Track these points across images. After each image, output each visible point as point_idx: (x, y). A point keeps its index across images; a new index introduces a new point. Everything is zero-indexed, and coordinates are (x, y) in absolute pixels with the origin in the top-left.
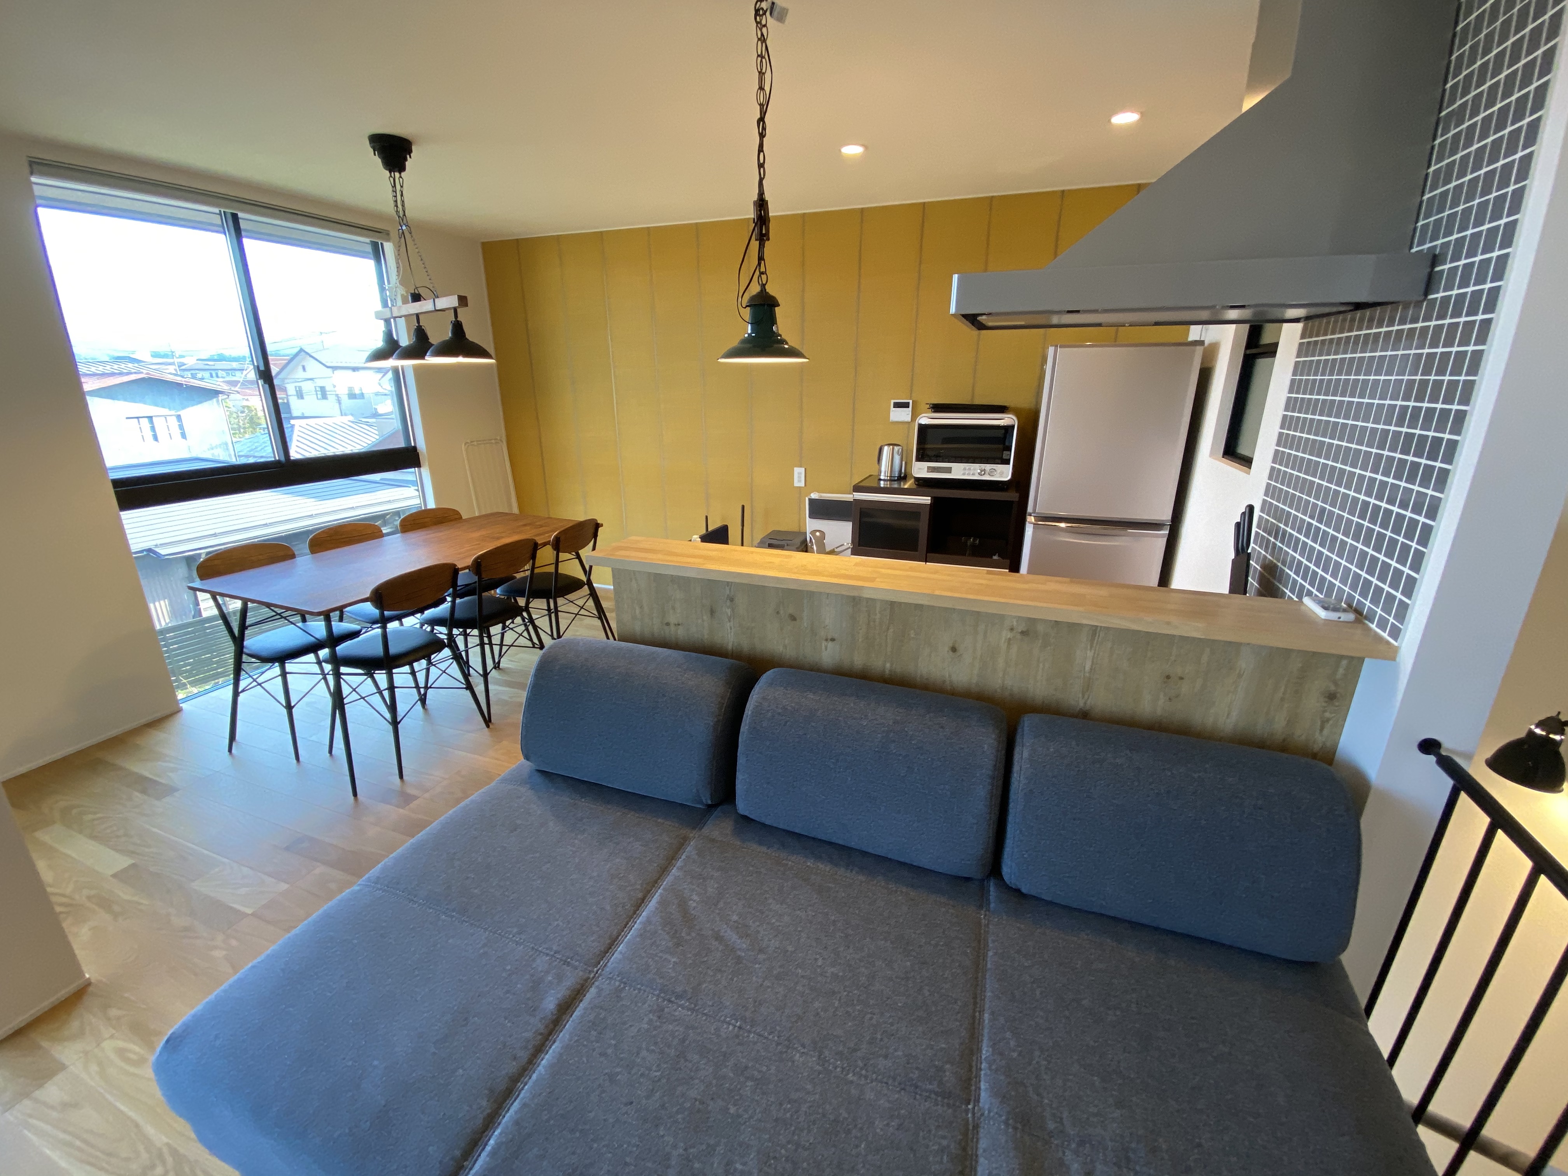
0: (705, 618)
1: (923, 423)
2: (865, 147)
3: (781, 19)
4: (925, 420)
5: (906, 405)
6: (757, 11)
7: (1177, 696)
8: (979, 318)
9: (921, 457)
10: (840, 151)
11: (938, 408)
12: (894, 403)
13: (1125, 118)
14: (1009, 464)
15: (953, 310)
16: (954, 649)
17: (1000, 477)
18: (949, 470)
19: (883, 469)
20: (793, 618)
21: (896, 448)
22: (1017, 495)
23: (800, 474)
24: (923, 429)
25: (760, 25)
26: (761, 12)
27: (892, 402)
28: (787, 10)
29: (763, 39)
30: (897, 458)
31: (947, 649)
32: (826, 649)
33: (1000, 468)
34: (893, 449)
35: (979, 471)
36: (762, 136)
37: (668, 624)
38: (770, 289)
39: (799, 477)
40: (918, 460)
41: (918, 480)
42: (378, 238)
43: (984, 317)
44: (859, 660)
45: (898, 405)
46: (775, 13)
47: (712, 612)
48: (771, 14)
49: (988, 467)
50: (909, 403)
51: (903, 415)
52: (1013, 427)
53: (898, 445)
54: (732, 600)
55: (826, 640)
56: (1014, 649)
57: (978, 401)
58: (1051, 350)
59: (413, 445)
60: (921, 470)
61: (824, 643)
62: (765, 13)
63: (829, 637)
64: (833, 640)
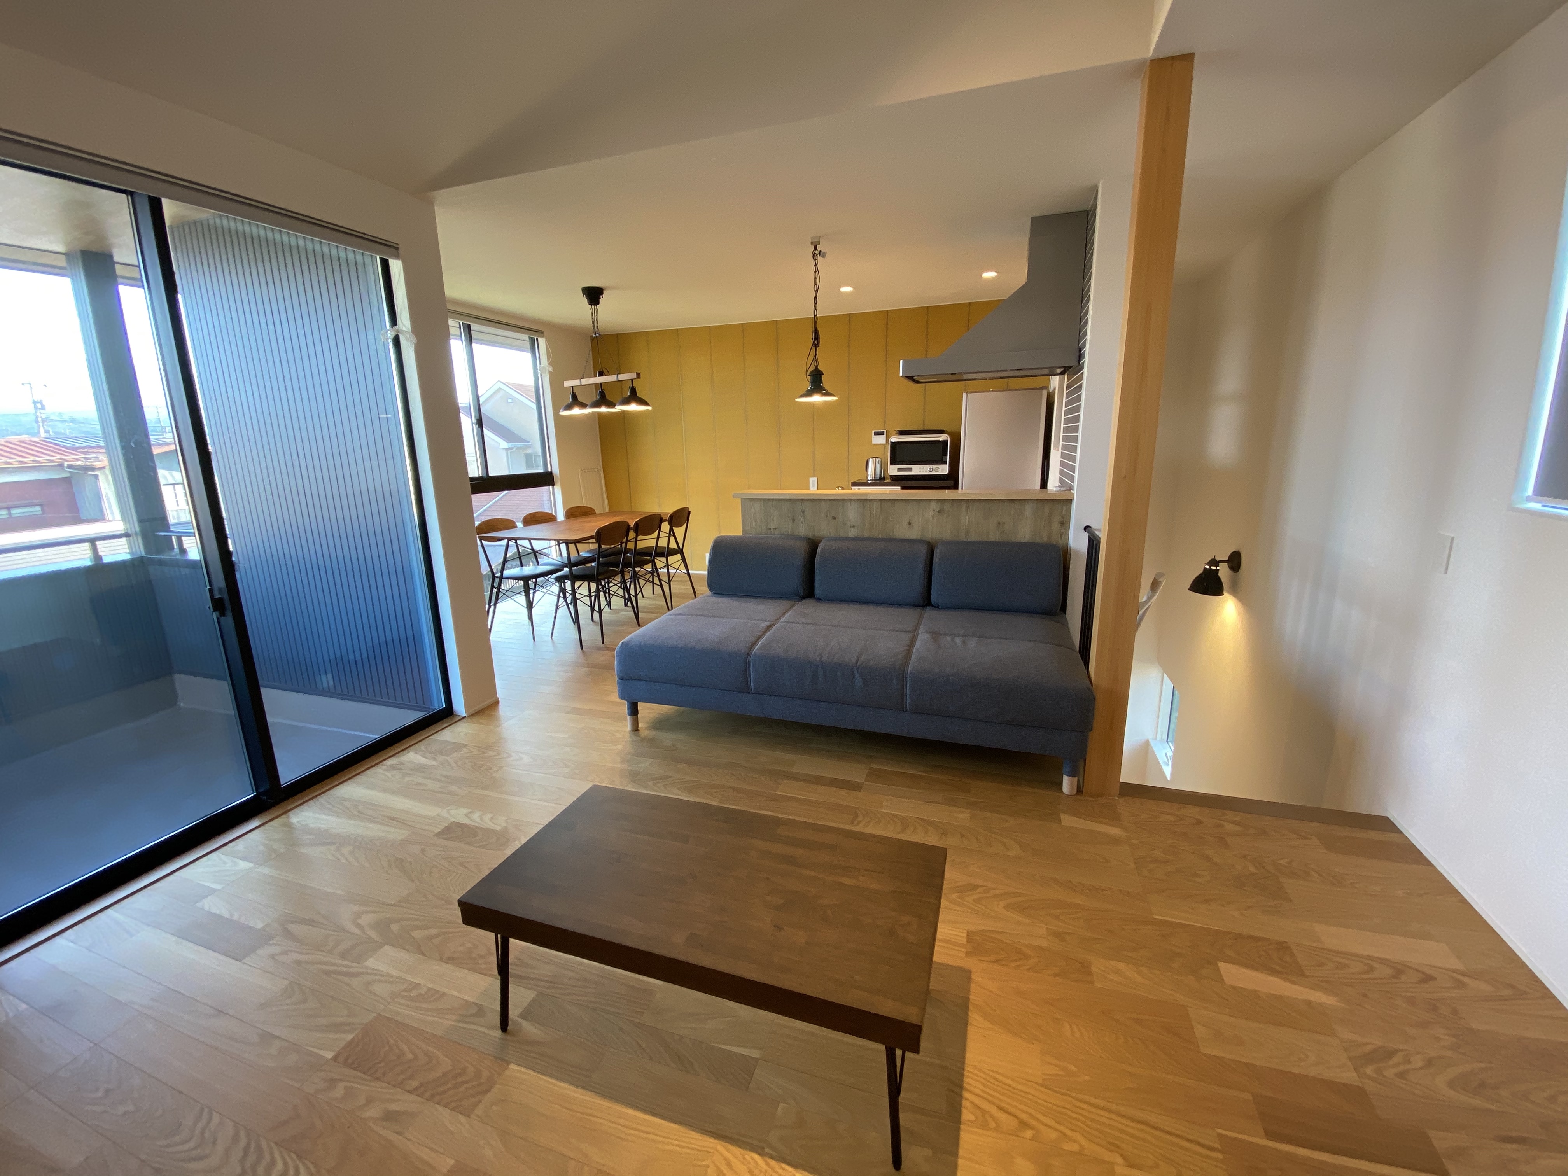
0: (790, 523)
1: (894, 441)
2: (854, 288)
3: (824, 256)
4: (894, 439)
5: (882, 433)
6: (814, 255)
7: (1003, 532)
8: (914, 378)
9: (893, 463)
10: (840, 290)
11: (902, 433)
12: (875, 432)
13: (989, 275)
14: (946, 464)
15: (901, 374)
16: (910, 523)
17: (942, 472)
18: (911, 470)
19: (869, 473)
20: (834, 518)
21: (877, 460)
22: (953, 482)
23: (813, 481)
24: (893, 445)
25: (815, 260)
26: (815, 255)
27: (873, 431)
28: (826, 253)
29: (816, 265)
30: (878, 466)
31: (906, 523)
32: (850, 531)
33: (941, 466)
34: (875, 460)
35: (929, 469)
36: (816, 303)
37: (770, 529)
38: (820, 368)
39: (813, 484)
40: (892, 464)
41: (892, 477)
42: (535, 335)
43: (916, 377)
44: (866, 534)
45: (877, 434)
46: (821, 255)
47: (793, 520)
48: (820, 255)
49: (934, 466)
50: (884, 432)
51: (881, 440)
52: (948, 441)
53: (878, 458)
54: (803, 512)
55: (851, 527)
56: (935, 520)
57: (927, 428)
58: (964, 394)
59: (550, 470)
60: (893, 471)
61: (849, 529)
62: (817, 255)
63: (852, 525)
64: (854, 527)
